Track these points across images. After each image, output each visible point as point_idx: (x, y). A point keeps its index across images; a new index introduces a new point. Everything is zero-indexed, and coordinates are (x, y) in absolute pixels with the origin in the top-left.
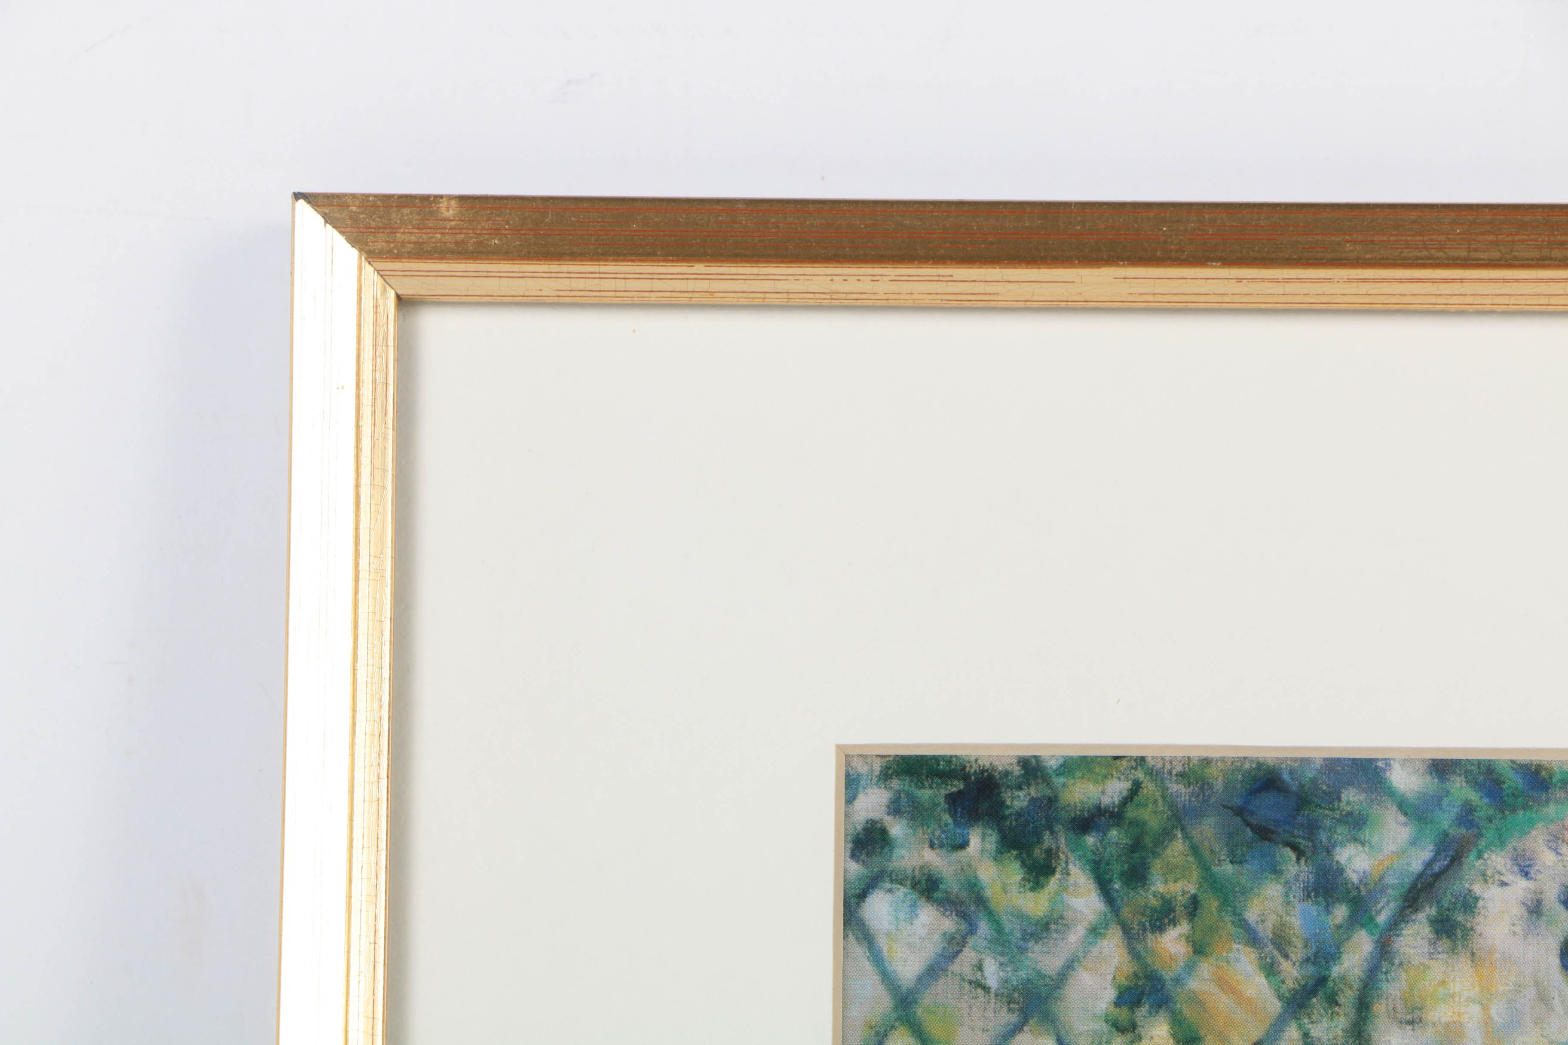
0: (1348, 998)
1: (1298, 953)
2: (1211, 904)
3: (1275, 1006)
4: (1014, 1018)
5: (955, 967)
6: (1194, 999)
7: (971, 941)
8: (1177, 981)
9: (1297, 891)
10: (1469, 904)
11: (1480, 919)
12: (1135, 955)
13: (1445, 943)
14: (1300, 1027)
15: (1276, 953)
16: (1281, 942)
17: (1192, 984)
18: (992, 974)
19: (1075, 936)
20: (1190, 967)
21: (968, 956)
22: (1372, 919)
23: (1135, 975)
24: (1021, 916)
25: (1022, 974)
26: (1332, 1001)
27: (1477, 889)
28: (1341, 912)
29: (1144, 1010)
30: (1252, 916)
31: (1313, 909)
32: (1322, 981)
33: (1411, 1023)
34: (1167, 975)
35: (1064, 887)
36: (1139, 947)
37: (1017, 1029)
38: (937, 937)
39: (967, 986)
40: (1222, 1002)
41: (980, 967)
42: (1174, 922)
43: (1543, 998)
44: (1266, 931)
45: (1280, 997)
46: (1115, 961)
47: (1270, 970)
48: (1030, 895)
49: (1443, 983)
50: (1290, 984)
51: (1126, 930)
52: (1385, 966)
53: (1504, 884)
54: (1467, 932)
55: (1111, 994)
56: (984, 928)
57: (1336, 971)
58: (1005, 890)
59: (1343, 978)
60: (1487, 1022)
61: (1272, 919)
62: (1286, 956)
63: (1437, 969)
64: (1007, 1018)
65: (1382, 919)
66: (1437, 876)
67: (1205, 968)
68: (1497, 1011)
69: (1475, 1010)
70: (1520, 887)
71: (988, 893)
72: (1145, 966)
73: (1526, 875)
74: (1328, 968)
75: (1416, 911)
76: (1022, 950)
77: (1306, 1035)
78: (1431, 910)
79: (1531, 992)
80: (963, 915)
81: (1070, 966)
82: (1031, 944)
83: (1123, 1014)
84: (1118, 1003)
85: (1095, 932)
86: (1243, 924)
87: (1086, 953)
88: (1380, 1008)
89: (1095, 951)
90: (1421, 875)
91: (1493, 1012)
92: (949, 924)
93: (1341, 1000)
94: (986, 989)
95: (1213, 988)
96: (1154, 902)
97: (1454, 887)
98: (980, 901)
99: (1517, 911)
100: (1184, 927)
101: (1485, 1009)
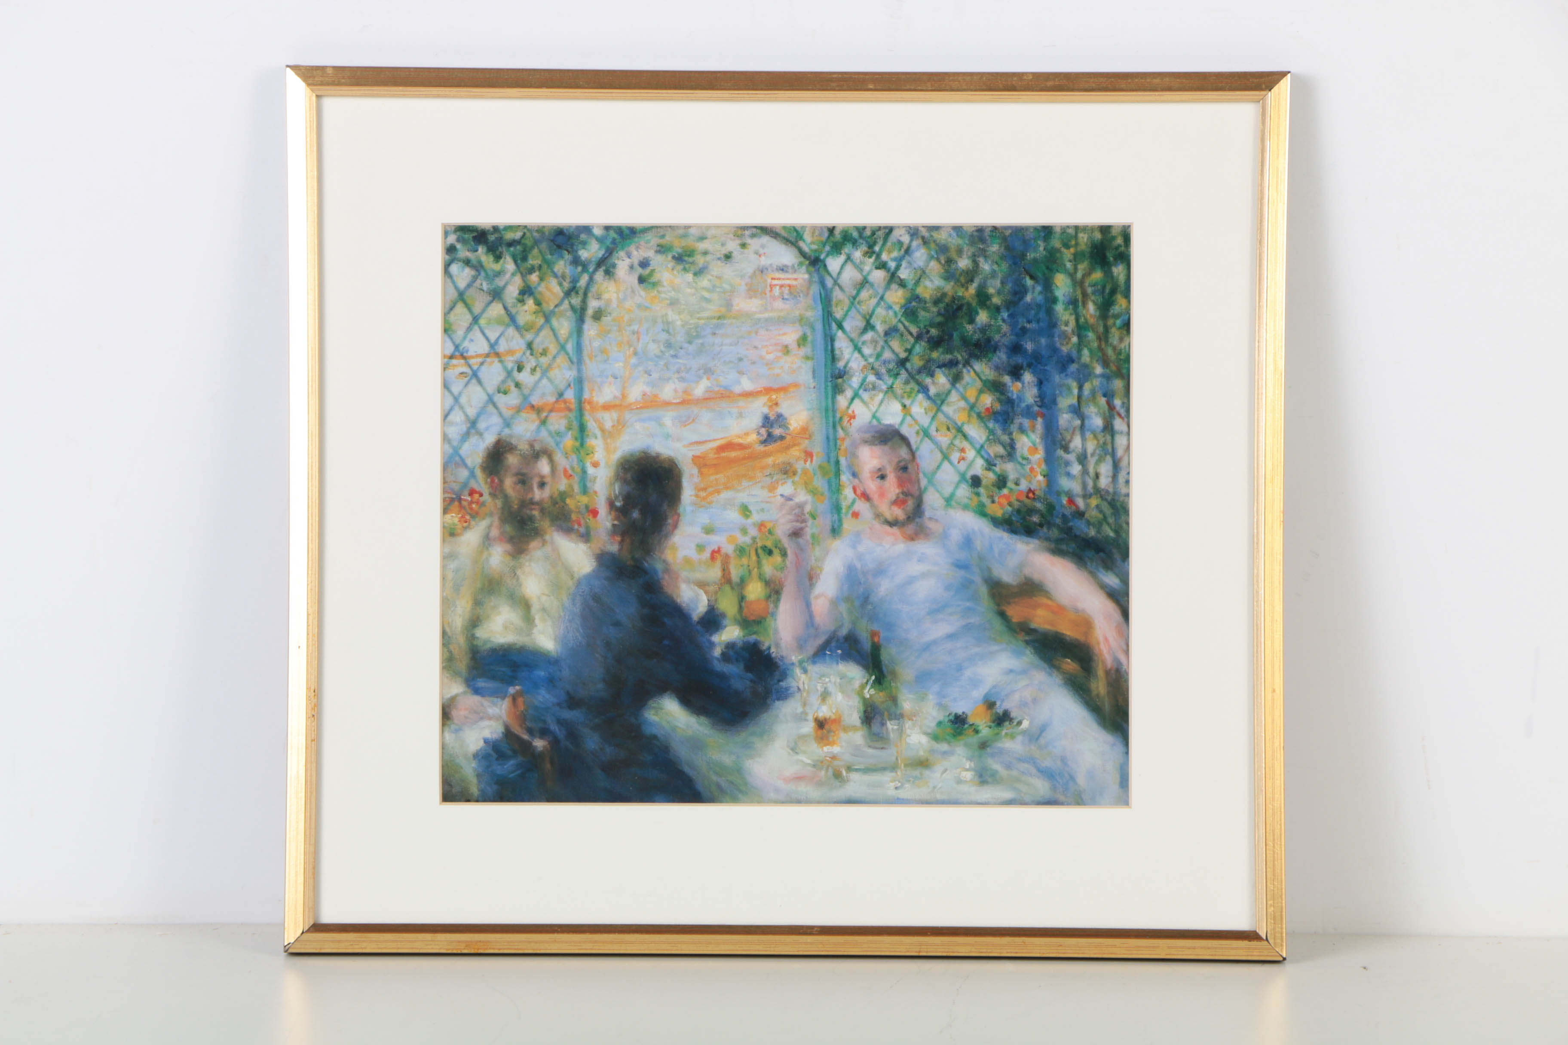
0: (581, 292)
1: (568, 280)
2: (545, 267)
3: (562, 295)
4: (491, 299)
5: (475, 285)
6: (541, 293)
7: (479, 277)
8: (536, 288)
9: (568, 263)
10: (614, 266)
11: (617, 270)
12: (524, 281)
13: (607, 277)
14: (568, 300)
15: (562, 280)
16: (563, 277)
17: (540, 289)
18: (485, 286)
19: (508, 276)
20: (539, 284)
21: (478, 281)
22: (588, 271)
23: (524, 287)
24: (493, 270)
25: (493, 286)
26: (577, 293)
27: (616, 262)
28: (580, 269)
29: (526, 296)
30: (556, 270)
31: (572, 268)
32: (574, 288)
33: (598, 299)
34: (532, 286)
35: (504, 262)
36: (525, 279)
37: (492, 302)
38: (470, 276)
39: (478, 290)
40: (547, 294)
41: (481, 285)
42: (535, 272)
43: (633, 291)
44: (559, 274)
45: (563, 292)
46: (519, 282)
47: (560, 284)
48: (495, 264)
49: (607, 288)
50: (566, 289)
51: (522, 274)
52: (591, 283)
53: (623, 260)
54: (613, 274)
55: (517, 292)
56: (483, 274)
57: (578, 285)
58: (489, 263)
59: (580, 287)
60: (618, 298)
61: (561, 270)
62: (565, 281)
63: (605, 284)
64: (489, 298)
65: (591, 270)
66: (606, 258)
67: (543, 284)
68: (621, 295)
69: (615, 295)
70: (628, 261)
71: (484, 264)
72: (526, 284)
73: (629, 257)
74: (576, 284)
75: (600, 268)
76: (493, 280)
77: (570, 303)
78: (603, 268)
79: (630, 290)
80: (477, 270)
81: (506, 284)
82: (495, 278)
83: (521, 297)
84: (520, 294)
85: (513, 275)
86: (553, 272)
87: (511, 280)
88: (590, 295)
89: (513, 280)
90: (601, 258)
91: (620, 295)
92: (473, 273)
93: (580, 293)
94: (483, 290)
95: (545, 290)
96: (529, 266)
97: (610, 261)
98: (482, 266)
99: (627, 268)
100: (537, 273)
101: (618, 294)
